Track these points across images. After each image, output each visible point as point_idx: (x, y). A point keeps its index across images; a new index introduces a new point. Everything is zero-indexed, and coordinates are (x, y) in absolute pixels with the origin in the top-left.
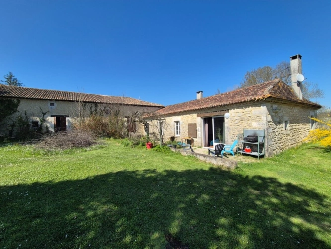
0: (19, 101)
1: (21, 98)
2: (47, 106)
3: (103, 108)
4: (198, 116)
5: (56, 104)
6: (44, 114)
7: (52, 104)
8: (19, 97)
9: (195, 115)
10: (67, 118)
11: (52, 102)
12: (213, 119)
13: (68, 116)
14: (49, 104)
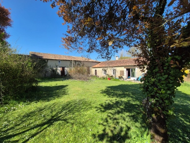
0: (48, 61)
1: (49, 59)
2: (57, 63)
3: (78, 63)
4: (124, 68)
5: (61, 62)
6: (57, 66)
7: (59, 62)
8: (48, 59)
9: (123, 68)
10: (65, 68)
11: (59, 61)
12: (131, 69)
13: (65, 67)
14: (58, 62)
